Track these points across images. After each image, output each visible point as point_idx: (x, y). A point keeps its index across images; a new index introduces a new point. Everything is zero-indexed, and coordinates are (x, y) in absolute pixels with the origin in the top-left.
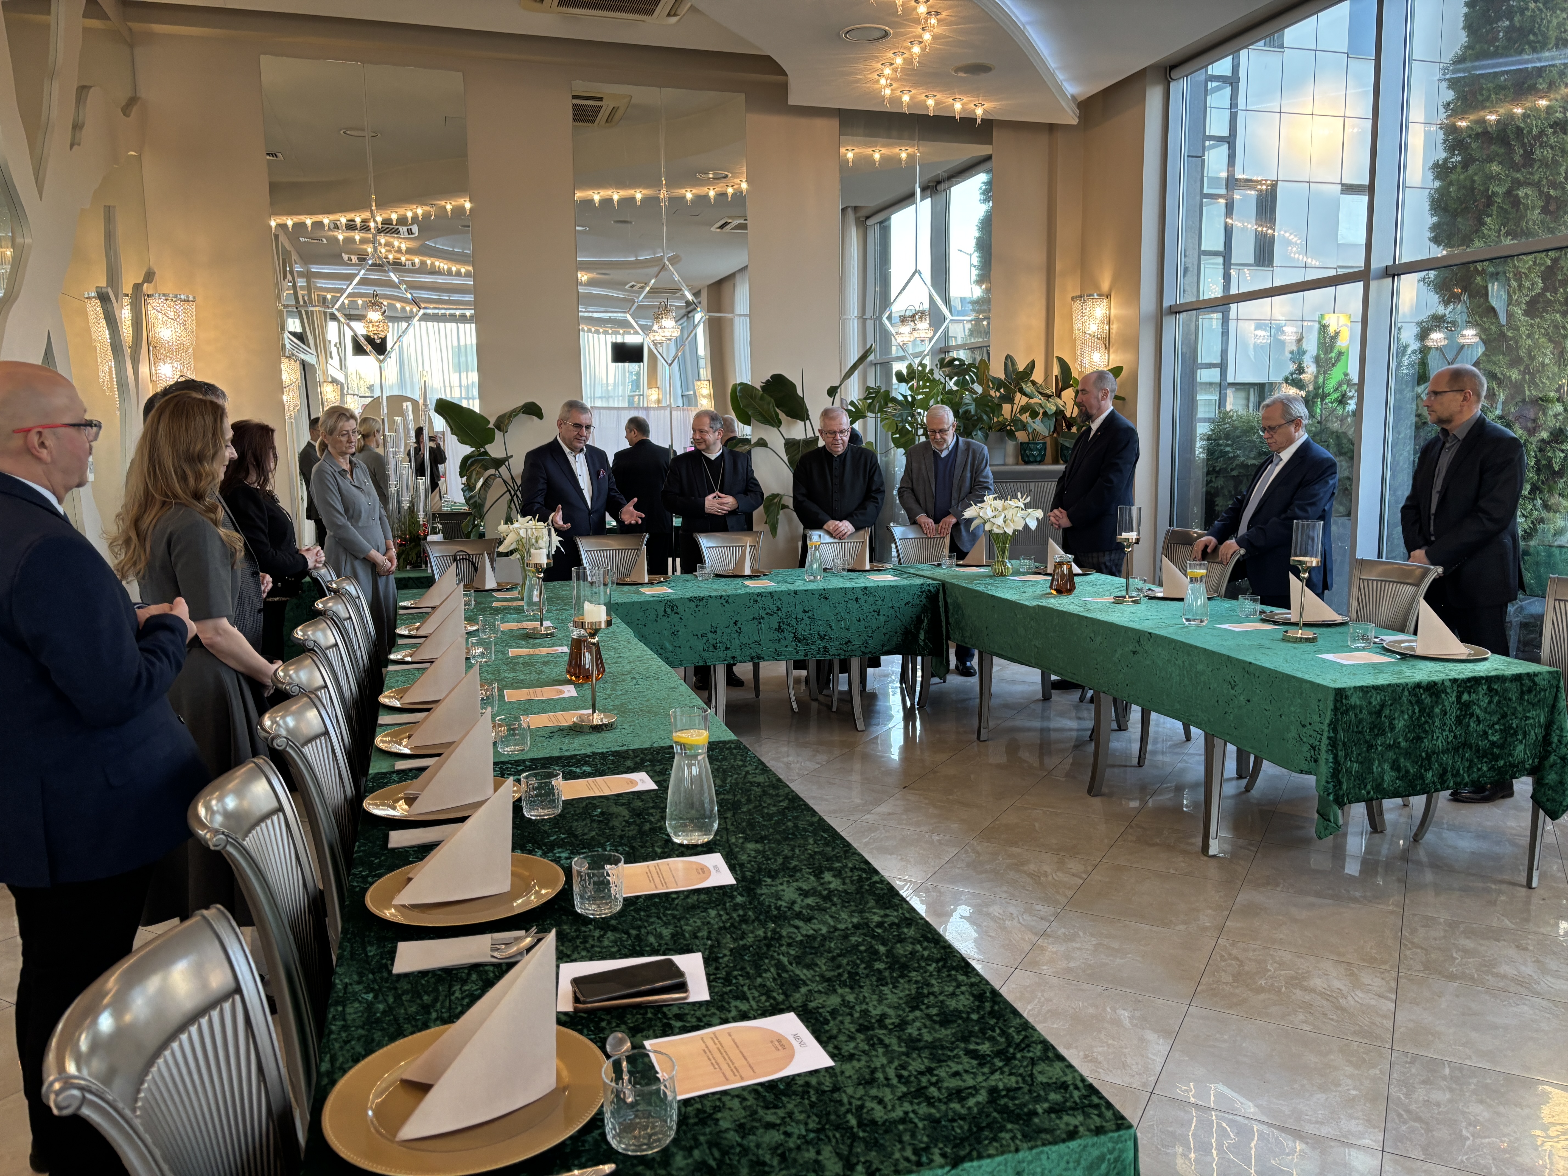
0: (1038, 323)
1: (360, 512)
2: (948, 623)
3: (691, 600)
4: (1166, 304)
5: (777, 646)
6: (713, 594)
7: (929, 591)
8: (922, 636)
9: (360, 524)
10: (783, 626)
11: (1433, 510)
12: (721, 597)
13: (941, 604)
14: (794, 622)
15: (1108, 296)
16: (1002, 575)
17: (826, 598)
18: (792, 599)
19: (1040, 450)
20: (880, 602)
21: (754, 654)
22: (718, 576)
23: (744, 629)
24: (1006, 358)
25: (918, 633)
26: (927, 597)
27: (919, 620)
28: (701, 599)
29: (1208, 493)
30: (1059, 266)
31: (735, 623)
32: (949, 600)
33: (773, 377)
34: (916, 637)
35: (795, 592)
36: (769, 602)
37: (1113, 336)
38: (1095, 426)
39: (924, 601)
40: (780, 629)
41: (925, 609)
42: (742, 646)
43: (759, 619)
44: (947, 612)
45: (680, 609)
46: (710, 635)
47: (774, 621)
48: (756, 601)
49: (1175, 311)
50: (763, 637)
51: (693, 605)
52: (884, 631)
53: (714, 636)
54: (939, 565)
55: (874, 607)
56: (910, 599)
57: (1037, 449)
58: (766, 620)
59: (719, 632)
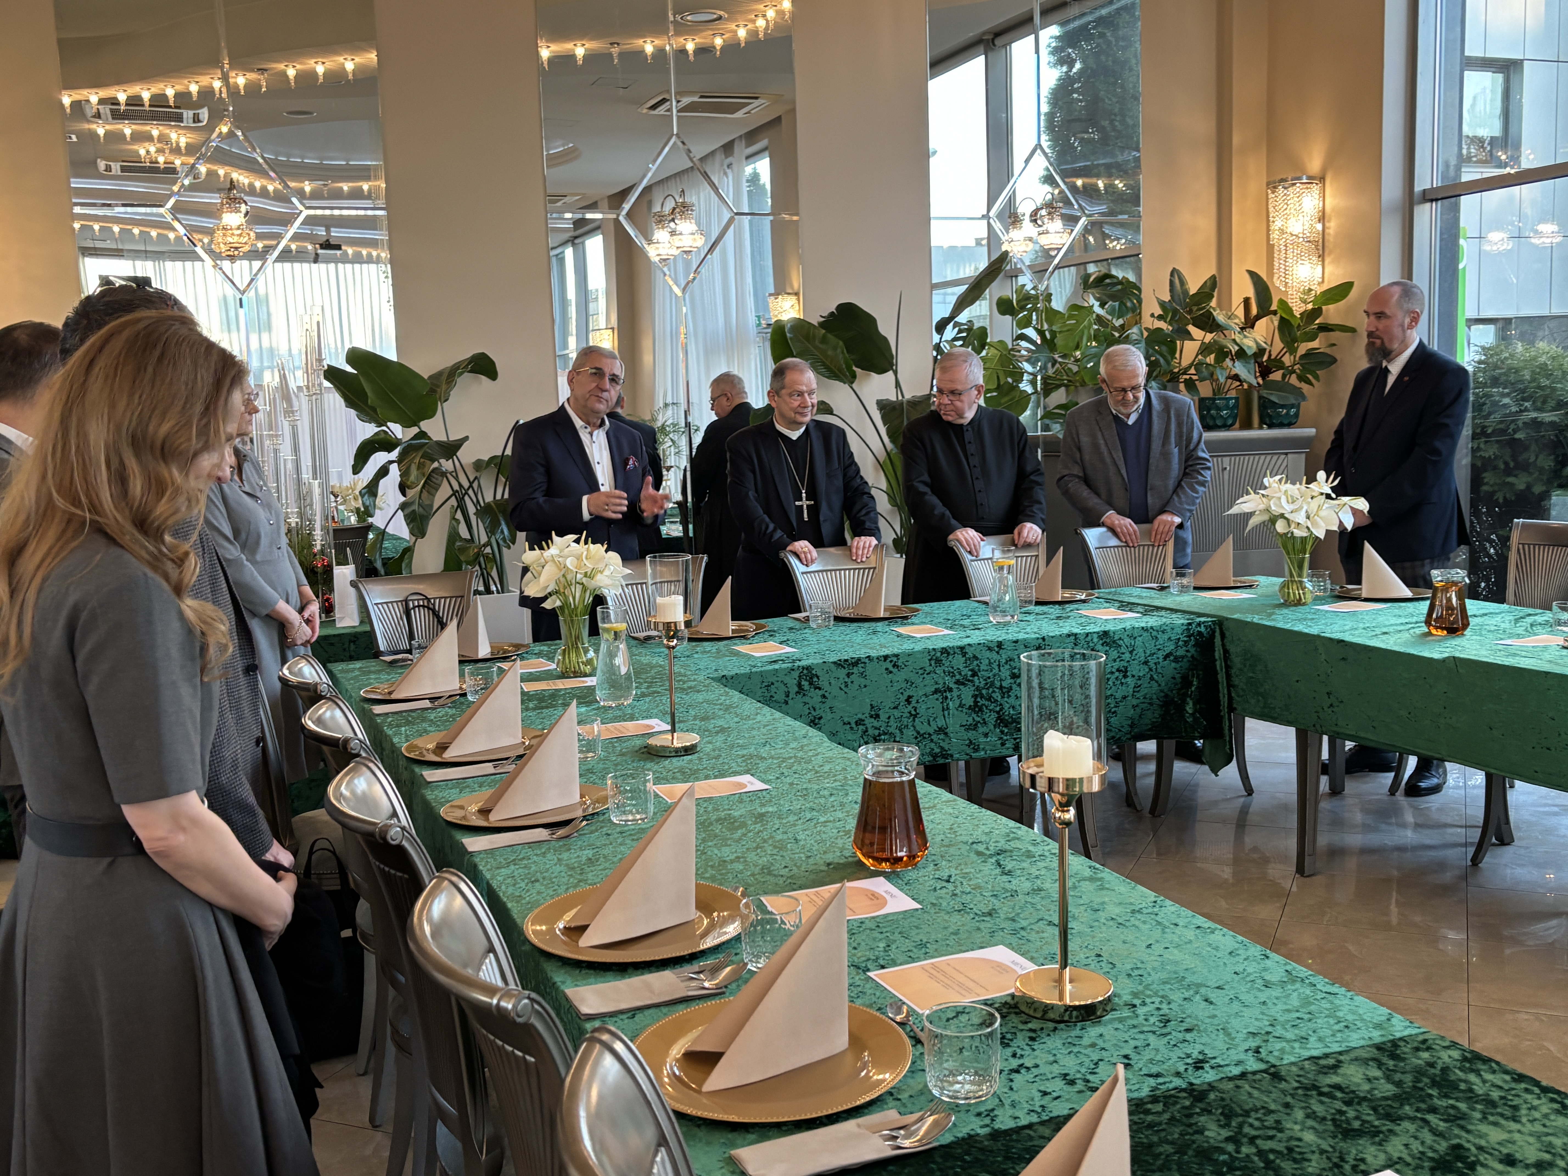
0: (1206, 224)
1: (259, 536)
2: (1230, 686)
3: (839, 664)
4: (1418, 188)
5: (971, 734)
6: (874, 653)
7: (1200, 633)
8: (1189, 708)
9: (258, 558)
10: (981, 702)
12: (886, 657)
13: (1218, 653)
14: (997, 695)
15: (1322, 179)
16: (1299, 603)
18: (994, 656)
19: (1232, 409)
20: (1127, 656)
21: (937, 750)
23: (922, 709)
24: (1172, 274)
25: (1184, 702)
26: (1197, 645)
27: (1186, 682)
28: (856, 662)
30: (1236, 140)
31: (908, 700)
32: (1232, 649)
33: (841, 307)
34: (1181, 709)
35: (1000, 645)
36: (958, 661)
37: (1330, 238)
38: (1395, 367)
39: (1193, 650)
40: (976, 708)
41: (1194, 664)
42: (920, 736)
43: (942, 692)
44: (1228, 668)
45: (823, 682)
46: (870, 722)
47: (967, 694)
48: (938, 662)
49: (1429, 197)
50: (950, 721)
51: (842, 673)
52: (1135, 702)
53: (876, 724)
54: (1163, 589)
55: (1116, 665)
56: (1170, 647)
57: (1227, 407)
58: (955, 693)
59: (883, 717)
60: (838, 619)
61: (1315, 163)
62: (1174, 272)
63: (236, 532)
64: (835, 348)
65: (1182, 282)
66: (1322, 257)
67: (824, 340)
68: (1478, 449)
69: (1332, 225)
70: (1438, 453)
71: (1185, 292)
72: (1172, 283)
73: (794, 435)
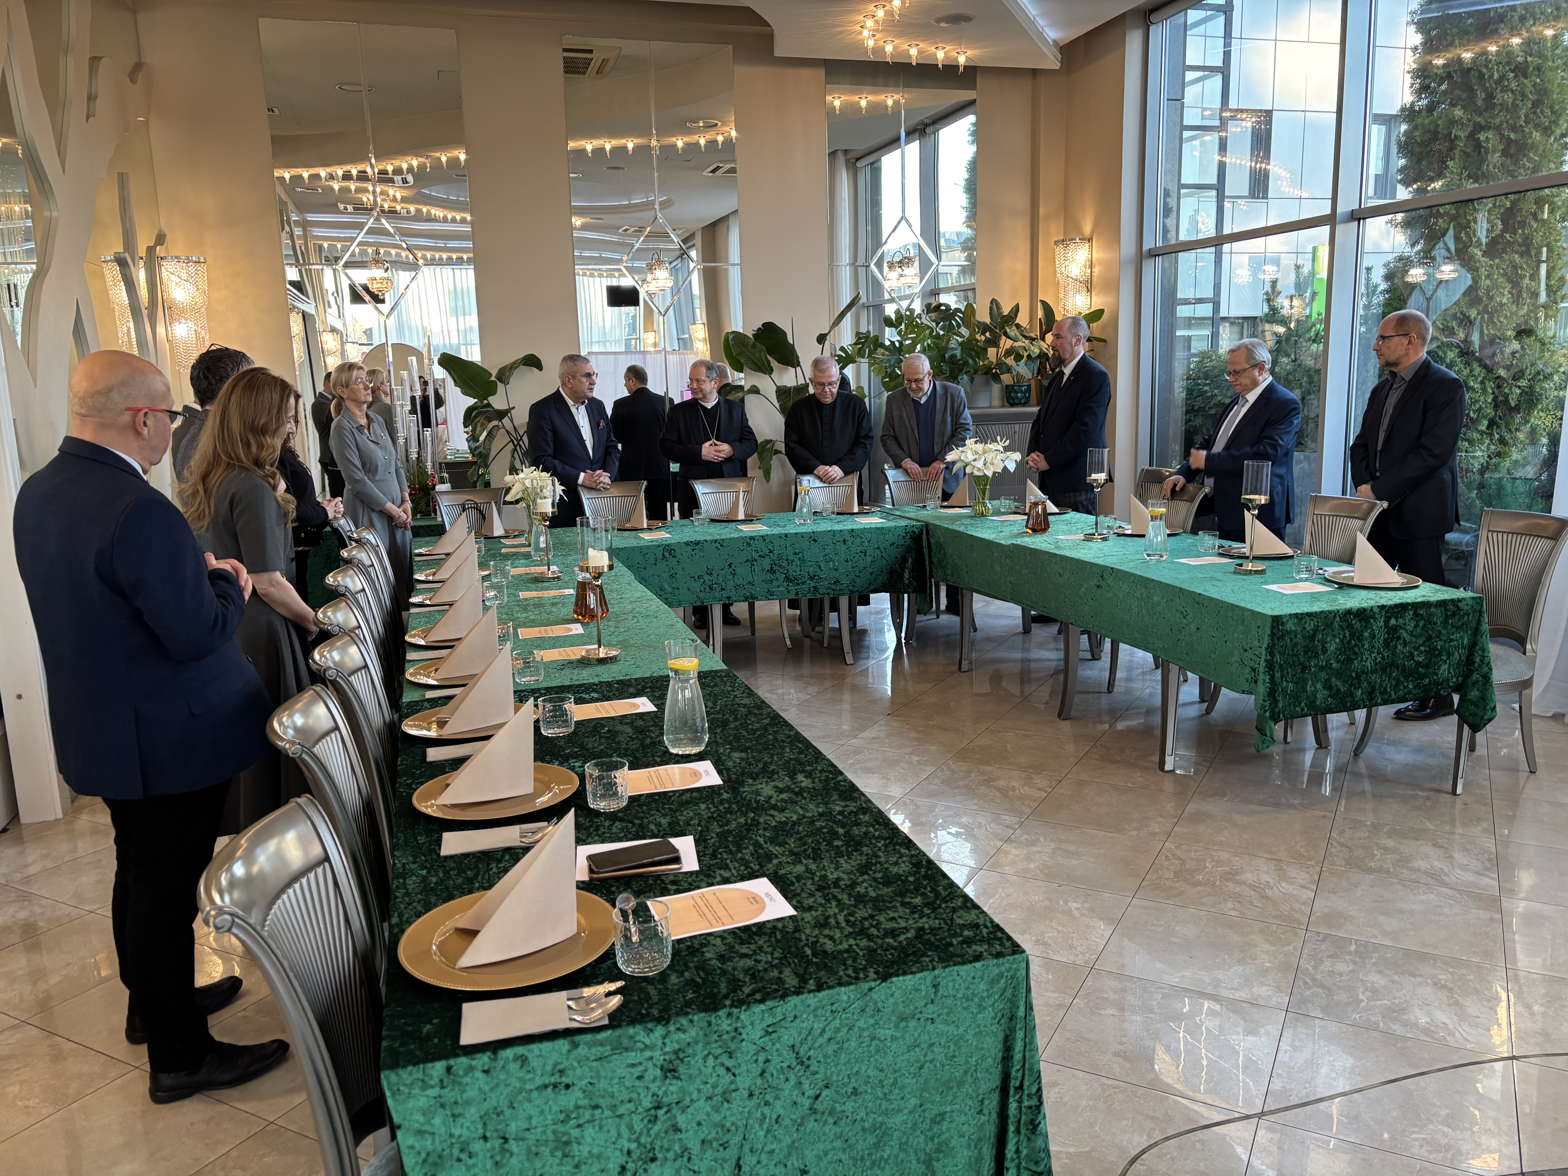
0: (1022, 267)
1: (377, 466)
2: (931, 562)
3: (687, 544)
4: (1146, 247)
5: (769, 586)
6: (709, 538)
7: (913, 532)
8: (907, 575)
9: (377, 478)
10: (775, 568)
11: (1379, 448)
13: (925, 544)
14: (785, 564)
15: (1090, 240)
16: (983, 515)
17: (815, 541)
18: (783, 542)
19: (1025, 393)
20: (866, 544)
21: (748, 594)
22: (713, 520)
23: (738, 571)
24: (991, 303)
25: (903, 571)
26: (911, 538)
27: (904, 560)
28: (697, 543)
29: (1187, 432)
30: (1042, 210)
31: (730, 565)
32: (932, 541)
33: (764, 325)
34: (901, 576)
35: (786, 535)
36: (761, 545)
37: (1094, 279)
38: (1068, 371)
39: (908, 541)
40: (772, 571)
41: (909, 549)
42: (736, 587)
43: (752, 561)
44: (930, 552)
45: (678, 554)
46: (706, 577)
47: (766, 563)
48: (749, 544)
49: (1153, 254)
50: (756, 578)
51: (689, 549)
52: (871, 570)
53: (710, 578)
54: (924, 507)
55: (861, 548)
56: (895, 540)
57: (1021, 391)
58: (759, 562)
59: (715, 574)
60: (716, 520)
61: (1087, 229)
62: (993, 301)
63: (364, 464)
64: (761, 352)
65: (999, 307)
66: (1089, 290)
67: (754, 346)
68: (1190, 420)
69: (1096, 270)
70: (1086, 425)
71: (1000, 314)
72: (991, 309)
73: (709, 406)
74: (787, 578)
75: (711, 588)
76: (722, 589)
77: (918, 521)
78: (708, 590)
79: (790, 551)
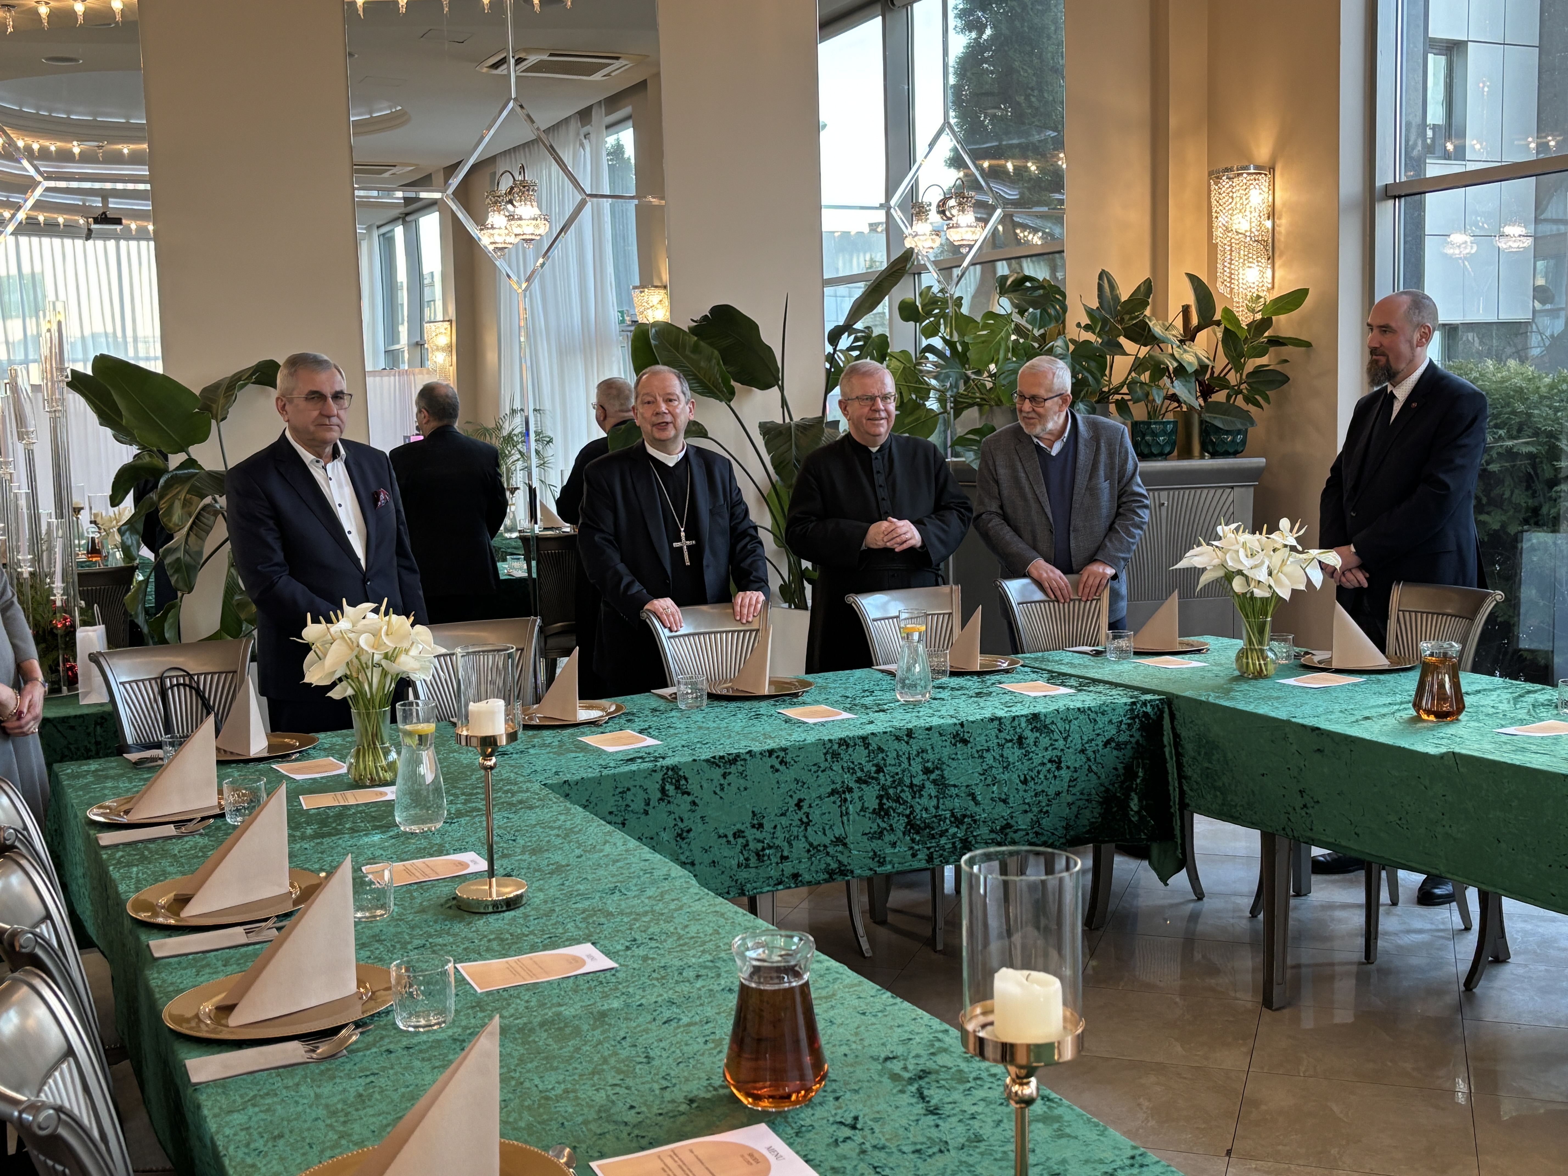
0: (1139, 218)
2: (1181, 776)
3: (713, 762)
4: (1380, 182)
5: (876, 844)
6: (756, 747)
7: (1146, 714)
8: (1134, 805)
10: (888, 804)
12: (771, 752)
13: (1167, 738)
14: (907, 796)
16: (1260, 675)
17: (965, 742)
18: (904, 747)
19: (1170, 434)
20: (1061, 743)
21: (834, 866)
23: (815, 815)
24: (1100, 277)
25: (1128, 798)
26: (1142, 728)
27: (1129, 772)
28: (735, 759)
30: (1174, 122)
31: (799, 805)
32: (1183, 733)
33: (715, 310)
34: (1124, 805)
35: (910, 733)
36: (860, 755)
37: (1281, 237)
38: (1402, 392)
39: (1137, 735)
40: (882, 812)
41: (1139, 751)
42: (813, 849)
43: (840, 793)
44: (1179, 755)
45: (693, 786)
46: (751, 834)
47: (871, 795)
48: (836, 756)
49: (1392, 193)
50: (850, 829)
51: (717, 773)
52: (1070, 799)
53: (759, 835)
55: (1049, 754)
56: (1112, 731)
57: (1164, 432)
58: (856, 794)
59: (768, 826)
60: (712, 697)
61: (1263, 151)
62: (1103, 275)
64: (709, 359)
65: (1112, 287)
66: (1272, 259)
67: (696, 349)
69: (1284, 223)
71: (1116, 298)
72: (1100, 287)
73: (671, 461)
74: (912, 826)
75: (759, 856)
76: (784, 858)
77: (1154, 692)
78: (753, 861)
79: (916, 767)
